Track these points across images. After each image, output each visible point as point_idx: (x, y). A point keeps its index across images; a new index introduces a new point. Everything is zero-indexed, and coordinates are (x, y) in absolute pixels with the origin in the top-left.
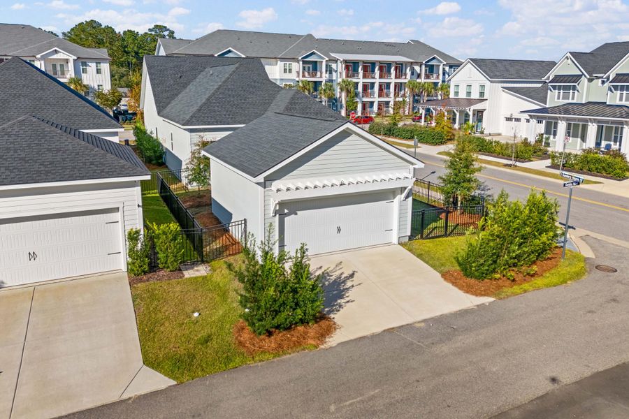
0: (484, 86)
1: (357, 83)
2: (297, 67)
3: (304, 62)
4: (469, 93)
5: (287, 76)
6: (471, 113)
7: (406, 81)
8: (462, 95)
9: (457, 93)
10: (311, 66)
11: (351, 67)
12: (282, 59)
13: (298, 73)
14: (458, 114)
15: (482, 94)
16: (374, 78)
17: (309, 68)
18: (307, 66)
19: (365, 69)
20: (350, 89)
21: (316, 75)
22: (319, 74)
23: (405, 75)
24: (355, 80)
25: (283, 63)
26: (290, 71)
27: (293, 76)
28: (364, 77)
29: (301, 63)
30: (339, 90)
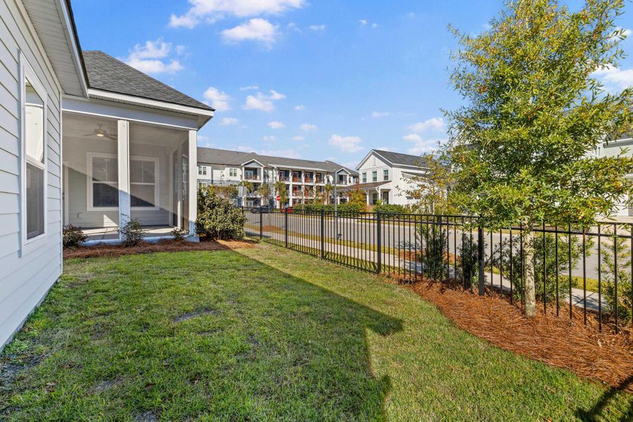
0: (387, 171)
1: (288, 185)
2: (240, 172)
3: (246, 169)
4: (375, 178)
5: (233, 178)
6: (379, 192)
7: (324, 185)
8: (370, 180)
9: (365, 180)
10: (252, 172)
11: (284, 173)
12: (228, 165)
13: (241, 176)
14: (367, 193)
15: (386, 177)
16: (301, 182)
17: (251, 173)
18: (249, 172)
19: (294, 176)
20: (283, 189)
21: (256, 177)
22: (258, 177)
23: (324, 181)
24: (286, 183)
25: (229, 168)
26: (235, 175)
27: (238, 178)
28: (293, 181)
29: (243, 168)
30: (274, 190)
